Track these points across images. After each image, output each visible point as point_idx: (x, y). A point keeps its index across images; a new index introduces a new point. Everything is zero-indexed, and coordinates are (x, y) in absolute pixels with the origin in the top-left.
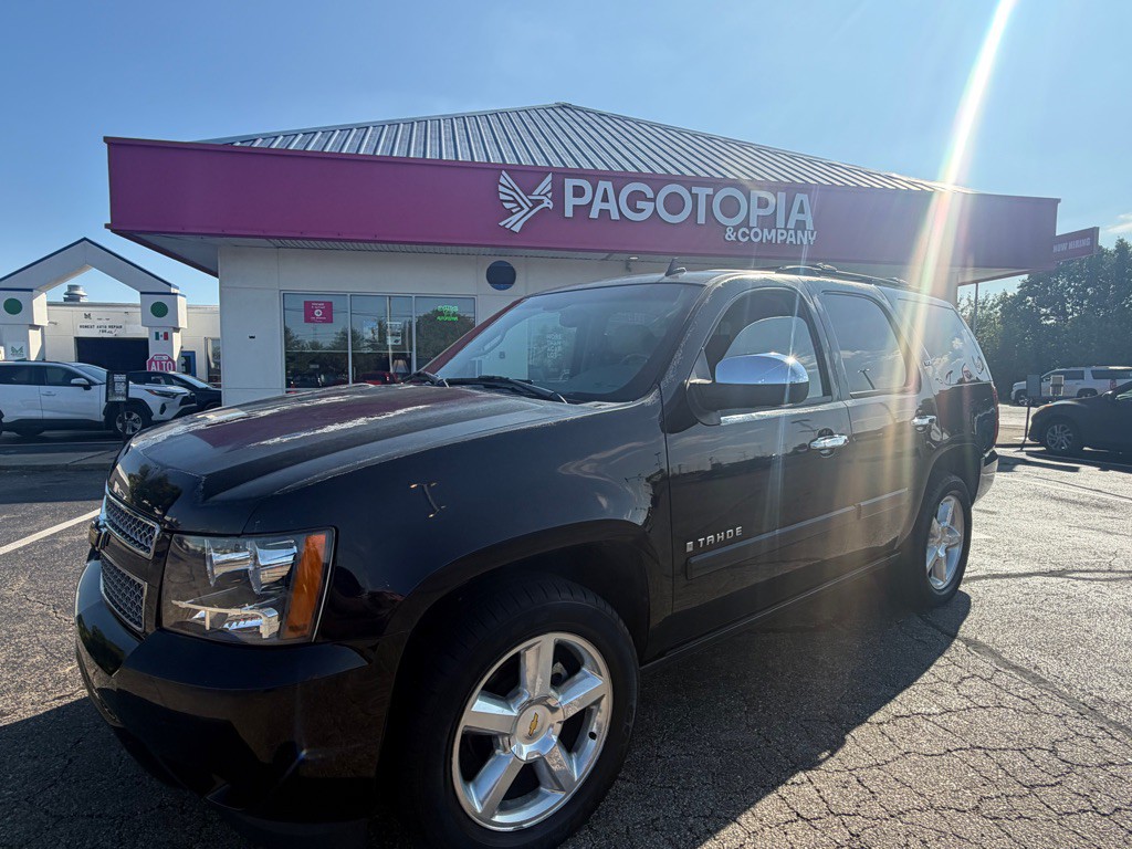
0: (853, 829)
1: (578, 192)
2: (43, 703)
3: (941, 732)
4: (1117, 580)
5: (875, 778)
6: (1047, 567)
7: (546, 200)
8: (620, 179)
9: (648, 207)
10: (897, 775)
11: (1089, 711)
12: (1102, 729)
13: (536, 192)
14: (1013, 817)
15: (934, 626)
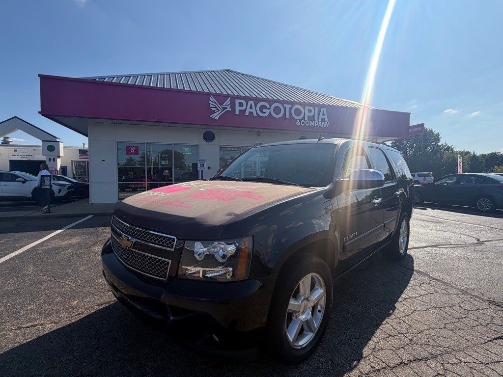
0: (409, 338)
1: (241, 105)
2: (72, 317)
3: (422, 303)
4: (455, 247)
5: (408, 320)
6: (430, 244)
7: (228, 108)
8: (257, 100)
9: (268, 111)
10: (415, 318)
11: (465, 292)
12: (472, 298)
13: (224, 104)
14: (457, 329)
15: (404, 267)
